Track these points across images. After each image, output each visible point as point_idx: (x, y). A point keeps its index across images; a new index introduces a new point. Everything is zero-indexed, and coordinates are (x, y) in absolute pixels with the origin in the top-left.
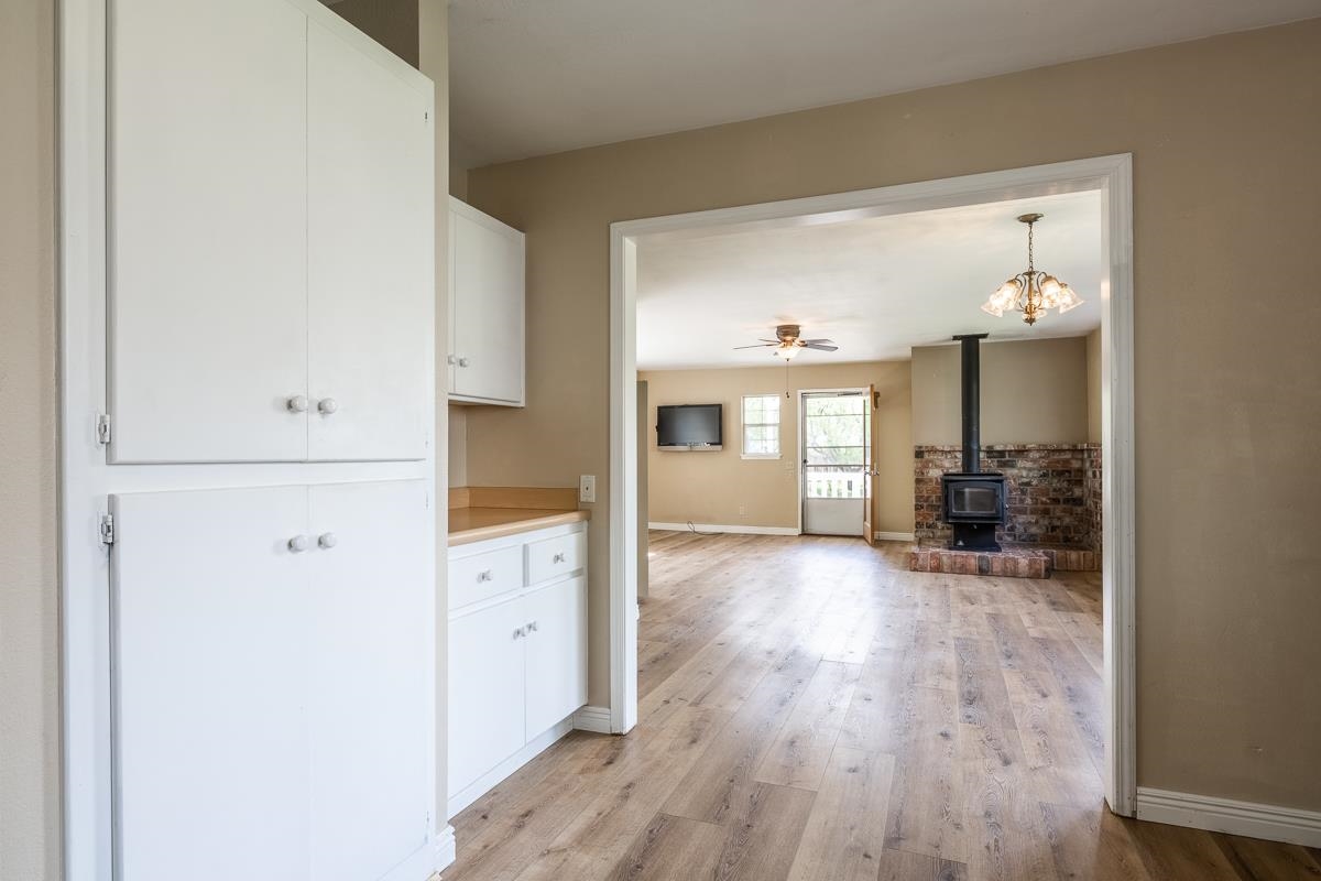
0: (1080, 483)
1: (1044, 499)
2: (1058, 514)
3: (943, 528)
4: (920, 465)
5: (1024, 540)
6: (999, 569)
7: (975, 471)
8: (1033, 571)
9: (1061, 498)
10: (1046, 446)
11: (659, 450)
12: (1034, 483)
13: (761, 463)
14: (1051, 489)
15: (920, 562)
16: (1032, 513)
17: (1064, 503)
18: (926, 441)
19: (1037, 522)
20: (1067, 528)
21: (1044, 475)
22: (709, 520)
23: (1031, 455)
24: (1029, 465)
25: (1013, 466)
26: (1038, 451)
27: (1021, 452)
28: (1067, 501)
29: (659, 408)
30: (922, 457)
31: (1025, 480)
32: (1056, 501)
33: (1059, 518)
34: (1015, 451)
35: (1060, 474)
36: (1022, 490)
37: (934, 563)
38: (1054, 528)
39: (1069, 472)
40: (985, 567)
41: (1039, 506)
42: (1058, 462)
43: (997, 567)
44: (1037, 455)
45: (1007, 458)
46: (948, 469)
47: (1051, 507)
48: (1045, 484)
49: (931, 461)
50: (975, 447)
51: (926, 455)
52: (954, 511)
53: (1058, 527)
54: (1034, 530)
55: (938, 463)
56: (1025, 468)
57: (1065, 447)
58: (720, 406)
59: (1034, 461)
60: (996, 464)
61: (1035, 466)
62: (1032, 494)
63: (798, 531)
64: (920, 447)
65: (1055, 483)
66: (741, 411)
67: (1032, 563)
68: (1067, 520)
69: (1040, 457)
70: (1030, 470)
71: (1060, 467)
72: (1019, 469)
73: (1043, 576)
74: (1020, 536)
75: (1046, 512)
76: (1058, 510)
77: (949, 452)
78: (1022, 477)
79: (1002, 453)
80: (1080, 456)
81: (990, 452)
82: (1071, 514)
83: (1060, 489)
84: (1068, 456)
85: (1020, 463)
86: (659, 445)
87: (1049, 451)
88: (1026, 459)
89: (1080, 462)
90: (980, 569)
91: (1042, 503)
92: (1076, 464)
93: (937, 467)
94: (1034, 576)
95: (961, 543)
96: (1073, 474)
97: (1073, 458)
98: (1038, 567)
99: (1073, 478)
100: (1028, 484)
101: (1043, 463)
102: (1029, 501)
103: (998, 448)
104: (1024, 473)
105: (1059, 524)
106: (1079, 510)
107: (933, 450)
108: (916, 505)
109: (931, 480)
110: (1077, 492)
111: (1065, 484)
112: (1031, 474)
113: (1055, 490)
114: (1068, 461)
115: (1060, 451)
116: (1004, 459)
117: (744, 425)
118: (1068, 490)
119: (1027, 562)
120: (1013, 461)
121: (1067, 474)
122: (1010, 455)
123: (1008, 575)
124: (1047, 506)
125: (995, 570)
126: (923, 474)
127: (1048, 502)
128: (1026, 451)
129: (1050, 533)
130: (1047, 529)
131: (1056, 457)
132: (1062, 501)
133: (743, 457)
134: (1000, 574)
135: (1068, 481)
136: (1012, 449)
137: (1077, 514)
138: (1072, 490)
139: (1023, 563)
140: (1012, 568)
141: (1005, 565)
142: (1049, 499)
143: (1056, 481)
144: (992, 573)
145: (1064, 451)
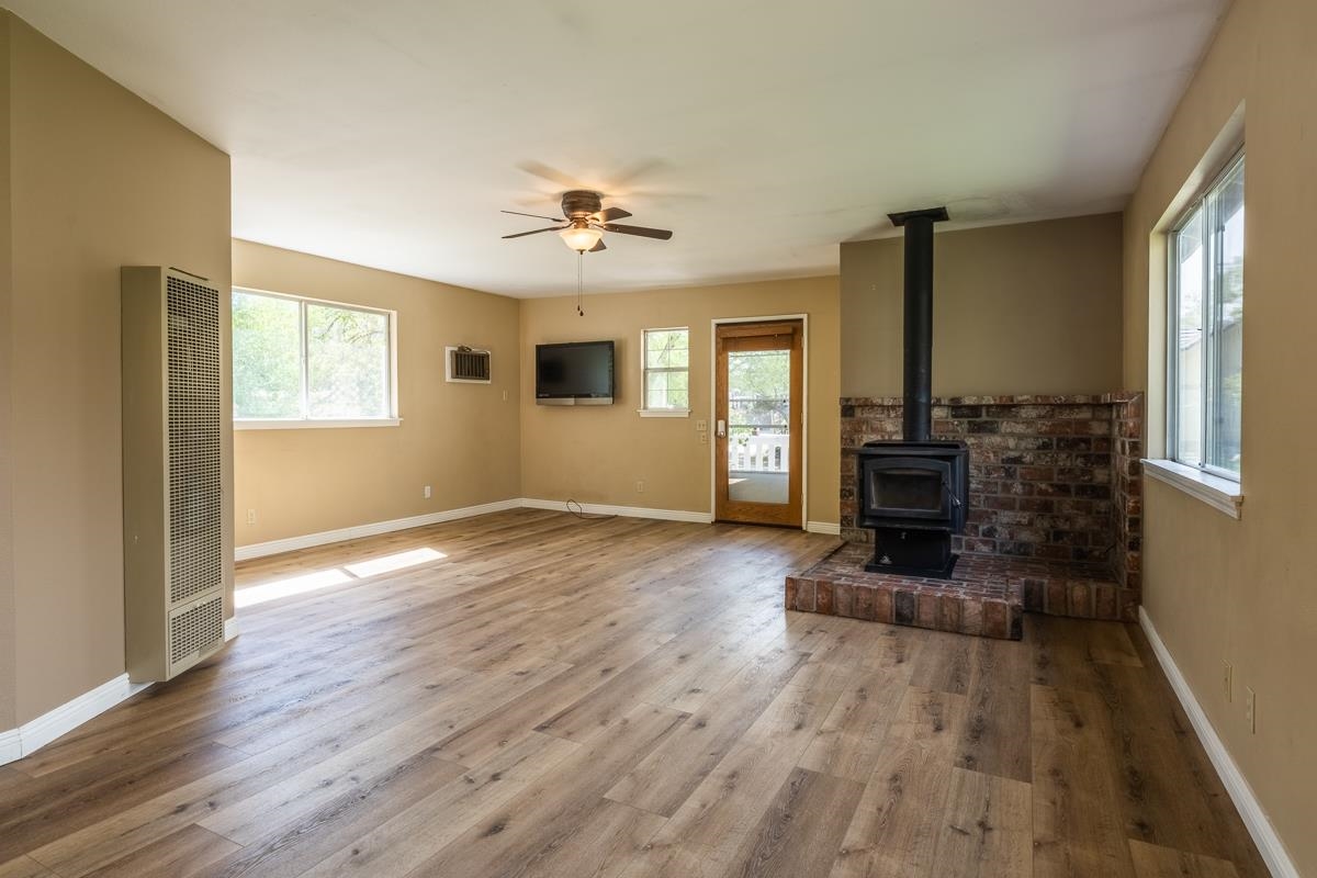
0: (1105, 460)
1: (1043, 486)
2: (1067, 510)
4: (848, 427)
5: (1008, 552)
6: (931, 617)
7: (923, 439)
8: (990, 625)
9: (1072, 485)
10: (1047, 397)
11: (538, 404)
12: (1028, 458)
13: (665, 422)
14: (1056, 471)
15: (801, 594)
16: (1023, 508)
17: (1077, 494)
18: (860, 391)
19: (1031, 523)
20: (1082, 535)
21: (1045, 446)
22: (601, 499)
23: (1024, 413)
24: (1020, 429)
25: (993, 431)
26: (1035, 405)
27: (1007, 407)
28: (1082, 490)
29: (539, 348)
30: (852, 415)
31: (1013, 454)
32: (1063, 490)
33: (1068, 519)
34: (997, 406)
35: (1070, 445)
36: (1007, 471)
38: (1059, 535)
39: (1087, 441)
40: (906, 612)
41: (1036, 497)
42: (1068, 424)
43: (927, 613)
44: (1033, 413)
45: (984, 417)
46: (891, 434)
47: (1055, 499)
48: (1045, 461)
49: (866, 421)
50: (923, 400)
51: (858, 413)
52: (874, 506)
53: (1067, 533)
54: (1025, 536)
55: (877, 424)
56: (1012, 434)
57: (1081, 399)
58: (611, 344)
59: (1028, 423)
60: (966, 426)
61: (1029, 430)
62: (1022, 476)
63: (708, 517)
64: (848, 400)
65: (1063, 460)
66: (641, 350)
67: (989, 609)
68: (1082, 522)
69: (1039, 417)
70: (1021, 437)
71: (1071, 434)
72: (1003, 436)
73: (1008, 636)
74: (1002, 545)
75: (1046, 508)
76: (1067, 505)
77: (888, 407)
78: (1008, 448)
79: (975, 410)
80: (1105, 415)
81: (956, 407)
82: (1089, 512)
83: (1070, 471)
84: (1085, 414)
85: (1005, 427)
86: (538, 397)
87: (1052, 406)
88: (1015, 418)
89: (1103, 425)
90: (897, 614)
91: (1041, 492)
92: (1098, 429)
93: (874, 430)
94: (993, 633)
95: (886, 560)
96: (1093, 445)
97: (1093, 419)
98: (999, 617)
99: (1091, 452)
100: (1017, 460)
101: (1044, 426)
102: (1018, 488)
103: (968, 401)
104: (1011, 443)
105: (1067, 527)
106: (1103, 505)
107: (867, 405)
108: (842, 490)
110: (1100, 475)
111: (1080, 462)
112: (1023, 444)
113: (1062, 471)
114: (1084, 423)
115: (1072, 406)
116: (978, 420)
117: (646, 369)
118: (1084, 472)
119: (980, 607)
120: (992, 423)
121: (1083, 445)
122: (988, 412)
123: (948, 627)
124: (1048, 498)
125: (923, 617)
126: (853, 441)
127: (1050, 490)
128: (1014, 406)
129: (1051, 543)
130: (1047, 535)
131: (1066, 416)
132: (1073, 490)
133: (643, 414)
134: (933, 625)
135: (1084, 456)
136: (992, 402)
137: (1098, 512)
138: (1090, 472)
139: (973, 608)
140: (954, 616)
141: (942, 610)
142: (1052, 485)
143: (1064, 456)
144: (919, 622)
145: (1079, 406)
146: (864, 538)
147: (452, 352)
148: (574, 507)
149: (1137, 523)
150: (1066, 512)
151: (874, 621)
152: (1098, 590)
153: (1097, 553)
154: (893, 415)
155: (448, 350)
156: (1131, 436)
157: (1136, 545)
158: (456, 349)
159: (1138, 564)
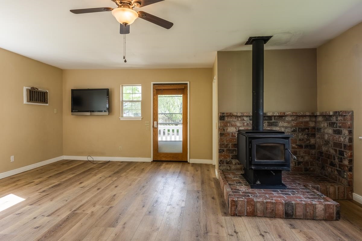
2: (302, 154)
3: (236, 164)
4: (222, 125)
6: (301, 213)
7: (261, 130)
8: (327, 215)
9: (303, 145)
10: (297, 113)
11: (72, 115)
13: (130, 122)
14: (298, 139)
15: (239, 208)
18: (227, 110)
20: (307, 163)
21: (294, 131)
22: (102, 154)
23: (287, 119)
24: (286, 124)
25: (276, 126)
26: (291, 116)
27: (281, 117)
28: (307, 146)
29: (73, 91)
30: (224, 120)
32: (300, 146)
33: (302, 157)
34: (278, 116)
35: (302, 130)
37: (249, 209)
38: (299, 163)
39: (308, 129)
40: (290, 212)
42: (302, 123)
43: (299, 211)
44: (290, 119)
45: (273, 121)
46: (239, 127)
47: (298, 150)
48: (294, 136)
49: (229, 122)
51: (226, 119)
52: (256, 160)
53: (302, 162)
55: (233, 123)
56: (283, 127)
57: (308, 114)
58: (107, 90)
59: (288, 122)
61: (289, 125)
63: (150, 160)
64: (223, 113)
65: (300, 136)
66: (120, 93)
67: (327, 207)
68: (307, 158)
69: (292, 120)
70: (286, 127)
71: (303, 126)
72: (280, 127)
73: (335, 219)
76: (302, 152)
77: (240, 117)
79: (270, 118)
80: (314, 119)
81: (265, 116)
82: (309, 154)
83: (303, 139)
84: (307, 119)
85: (281, 124)
86: (72, 112)
87: (297, 116)
88: (284, 121)
89: (314, 123)
90: (286, 213)
91: (293, 148)
92: (312, 124)
93: (232, 126)
94: (329, 218)
95: (258, 182)
96: (310, 130)
97: (310, 121)
98: (331, 211)
99: (310, 133)
101: (294, 123)
105: (302, 160)
106: (313, 151)
107: (231, 115)
108: (220, 150)
109: (229, 134)
110: (312, 141)
111: (306, 136)
112: (287, 130)
113: (300, 140)
114: (307, 122)
115: (303, 116)
116: (271, 121)
117: (122, 101)
118: (308, 140)
119: (323, 207)
120: (276, 122)
121: (307, 130)
122: (274, 119)
123: (309, 217)
124: (296, 150)
125: (298, 214)
126: (224, 130)
127: (296, 147)
128: (283, 116)
129: (297, 166)
130: (295, 163)
131: (301, 120)
132: (304, 147)
133: (122, 119)
134: (302, 217)
135: (307, 134)
136: (278, 115)
137: (312, 154)
138: (309, 140)
139: (320, 208)
140: (312, 212)
141: (306, 210)
142: (297, 145)
143: (300, 134)
144: (296, 216)
145: (305, 116)
146: (229, 168)
147: (27, 89)
148: (90, 159)
149: (351, 161)
150: (301, 155)
151: (275, 217)
152: (338, 188)
153: (312, 169)
154: (239, 119)
155: (25, 89)
156: (349, 128)
157: (351, 170)
158: (30, 88)
159: (352, 177)
